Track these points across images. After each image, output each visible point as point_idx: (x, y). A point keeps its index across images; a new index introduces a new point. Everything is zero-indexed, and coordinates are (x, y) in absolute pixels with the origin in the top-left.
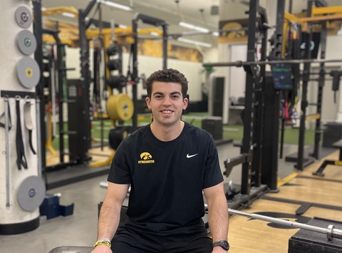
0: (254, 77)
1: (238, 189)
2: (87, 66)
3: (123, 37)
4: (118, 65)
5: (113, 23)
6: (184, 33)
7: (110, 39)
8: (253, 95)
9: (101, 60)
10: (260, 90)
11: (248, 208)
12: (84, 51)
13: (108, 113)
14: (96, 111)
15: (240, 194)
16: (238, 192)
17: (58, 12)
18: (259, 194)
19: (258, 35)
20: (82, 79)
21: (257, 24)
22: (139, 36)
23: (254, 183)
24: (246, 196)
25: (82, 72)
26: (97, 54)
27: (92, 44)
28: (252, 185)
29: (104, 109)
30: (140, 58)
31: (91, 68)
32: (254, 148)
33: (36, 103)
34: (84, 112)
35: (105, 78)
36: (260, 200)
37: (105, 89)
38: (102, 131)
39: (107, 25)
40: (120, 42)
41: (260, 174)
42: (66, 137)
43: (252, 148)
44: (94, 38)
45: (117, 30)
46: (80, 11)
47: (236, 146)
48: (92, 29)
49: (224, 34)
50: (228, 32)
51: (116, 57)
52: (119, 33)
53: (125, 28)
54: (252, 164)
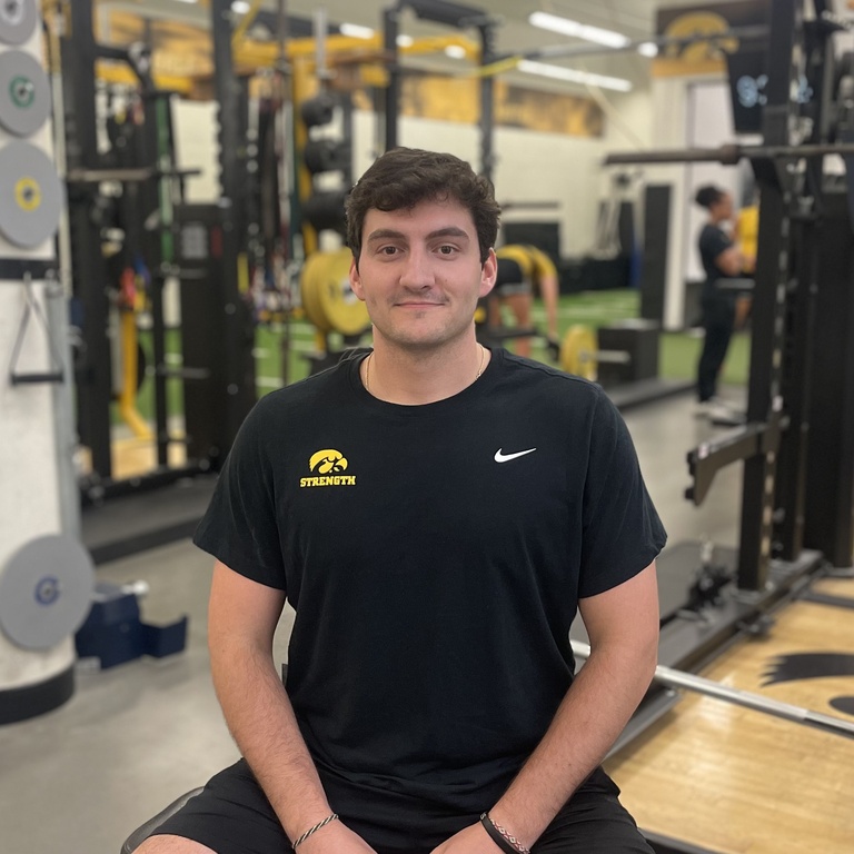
5: (320, 20)
15: (734, 588)
16: (729, 581)
18: (796, 586)
20: (225, 203)
22: (405, 60)
24: (755, 595)
28: (775, 556)
34: (231, 310)
39: (303, 29)
41: (800, 520)
42: (174, 385)
44: (262, 70)
45: (334, 44)
49: (672, 50)
50: (683, 45)
51: (332, 131)
52: (340, 53)
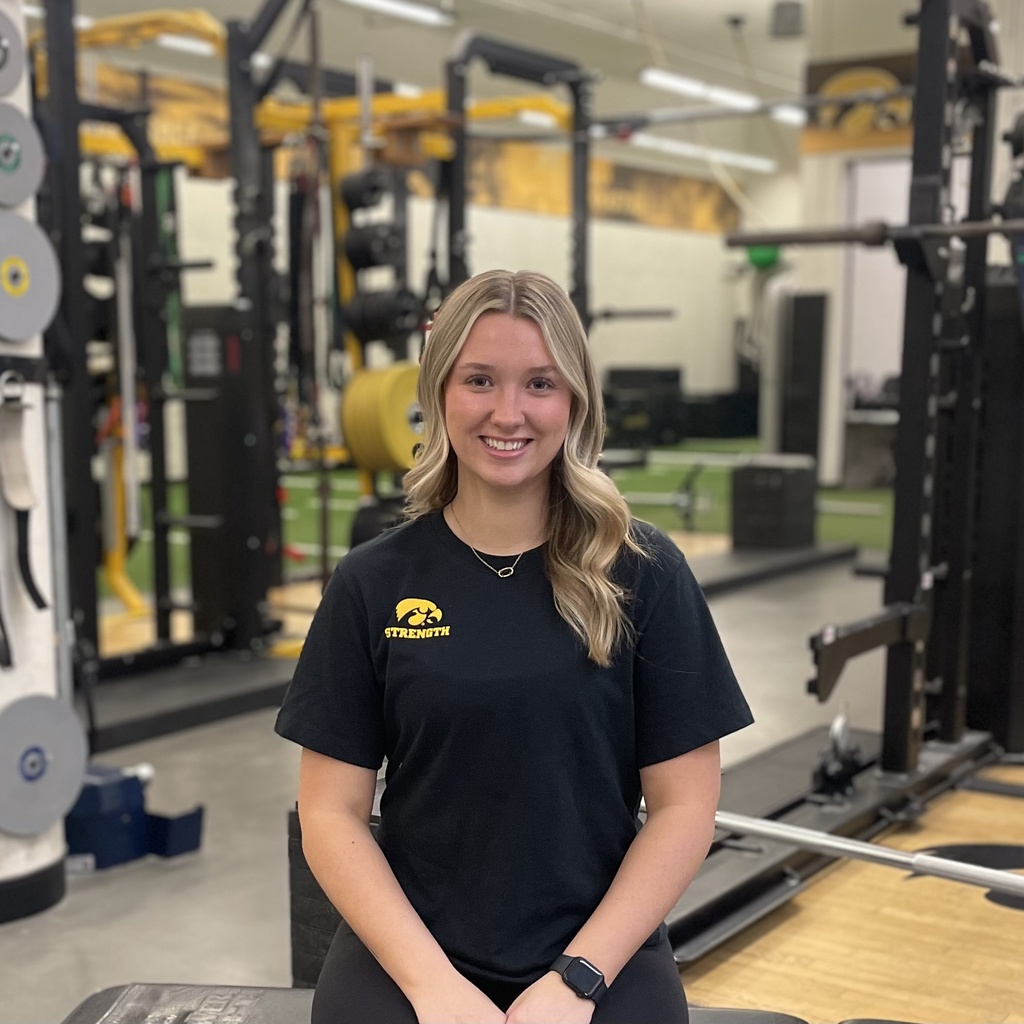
0: (939, 288)
1: (871, 750)
2: (264, 250)
3: (407, 131)
4: (386, 248)
5: (365, 73)
6: (659, 113)
7: (357, 140)
8: (935, 363)
9: (317, 228)
10: (965, 341)
11: (909, 827)
12: (251, 191)
13: (346, 445)
14: (301, 433)
15: (877, 772)
16: (871, 764)
17: (147, 32)
18: (957, 772)
19: (956, 113)
20: (243, 305)
21: (952, 67)
22: (475, 127)
23: (935, 724)
24: (903, 778)
25: (240, 275)
26: (301, 201)
27: (283, 162)
28: (929, 736)
29: (330, 426)
30: (478, 217)
31: (281, 262)
32: (937, 582)
33: (47, 400)
34: (251, 440)
35: (335, 302)
36: (961, 794)
37: (337, 345)
38: (324, 517)
39: (343, 85)
40: (394, 151)
41: (962, 691)
42: (179, 539)
43: (927, 581)
44: (289, 138)
45: (383, 106)
46: (233, 27)
47: (864, 573)
48: (283, 103)
49: (827, 114)
50: (846, 108)
51: (381, 213)
53: (416, 96)
54: (929, 647)
